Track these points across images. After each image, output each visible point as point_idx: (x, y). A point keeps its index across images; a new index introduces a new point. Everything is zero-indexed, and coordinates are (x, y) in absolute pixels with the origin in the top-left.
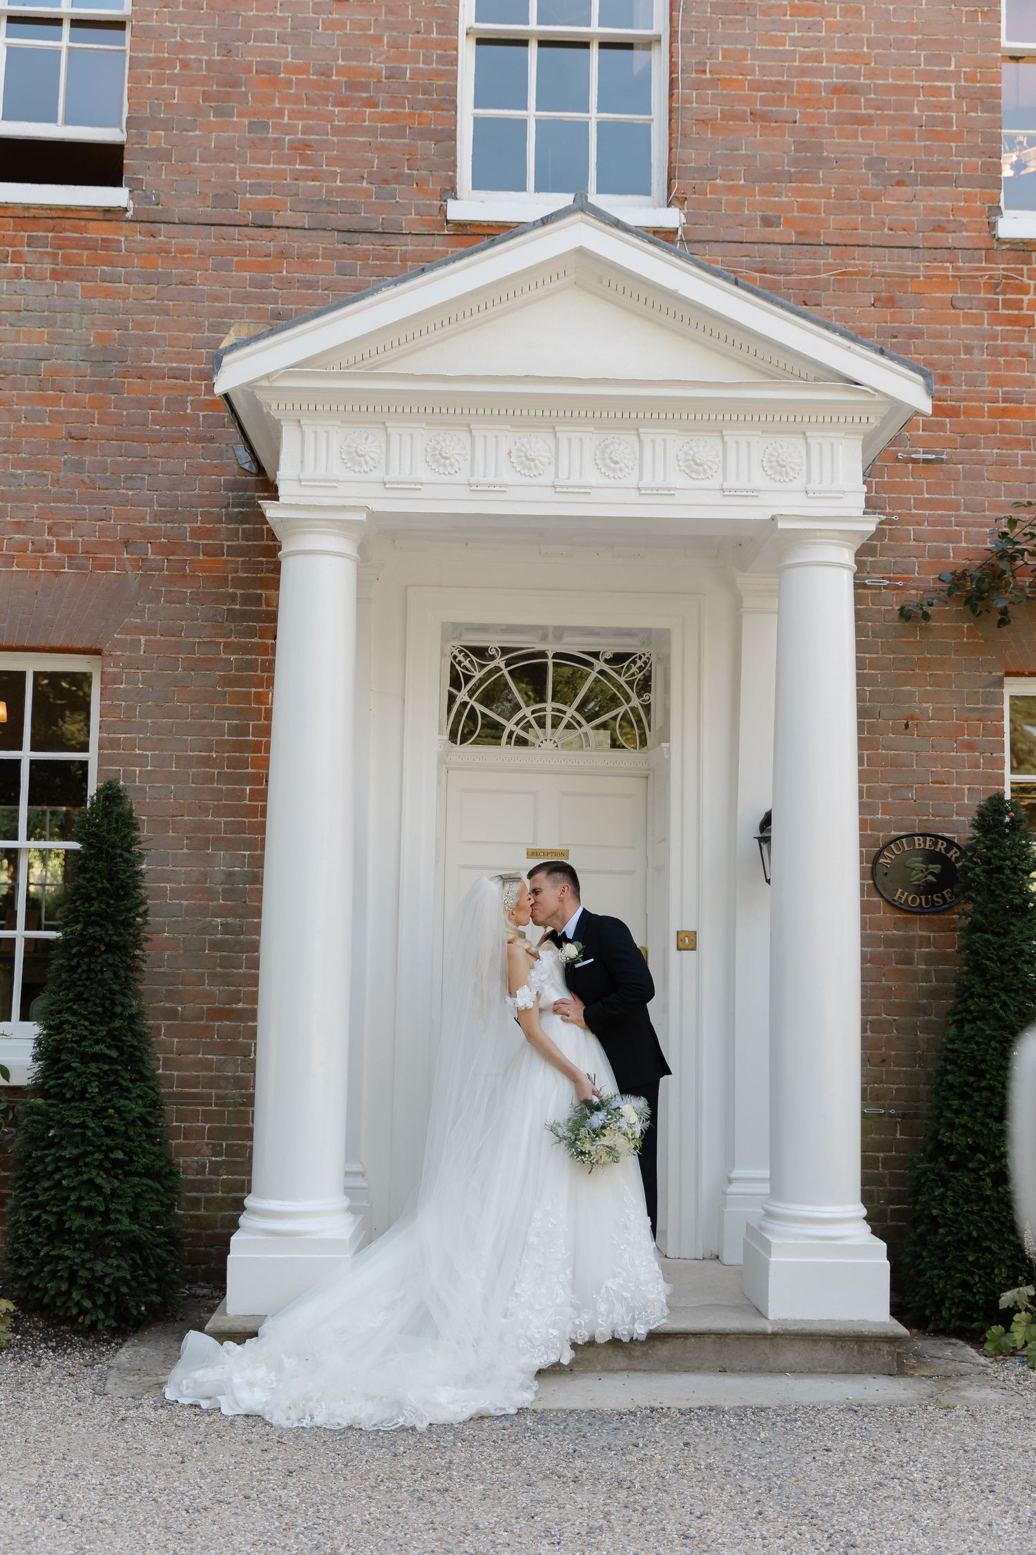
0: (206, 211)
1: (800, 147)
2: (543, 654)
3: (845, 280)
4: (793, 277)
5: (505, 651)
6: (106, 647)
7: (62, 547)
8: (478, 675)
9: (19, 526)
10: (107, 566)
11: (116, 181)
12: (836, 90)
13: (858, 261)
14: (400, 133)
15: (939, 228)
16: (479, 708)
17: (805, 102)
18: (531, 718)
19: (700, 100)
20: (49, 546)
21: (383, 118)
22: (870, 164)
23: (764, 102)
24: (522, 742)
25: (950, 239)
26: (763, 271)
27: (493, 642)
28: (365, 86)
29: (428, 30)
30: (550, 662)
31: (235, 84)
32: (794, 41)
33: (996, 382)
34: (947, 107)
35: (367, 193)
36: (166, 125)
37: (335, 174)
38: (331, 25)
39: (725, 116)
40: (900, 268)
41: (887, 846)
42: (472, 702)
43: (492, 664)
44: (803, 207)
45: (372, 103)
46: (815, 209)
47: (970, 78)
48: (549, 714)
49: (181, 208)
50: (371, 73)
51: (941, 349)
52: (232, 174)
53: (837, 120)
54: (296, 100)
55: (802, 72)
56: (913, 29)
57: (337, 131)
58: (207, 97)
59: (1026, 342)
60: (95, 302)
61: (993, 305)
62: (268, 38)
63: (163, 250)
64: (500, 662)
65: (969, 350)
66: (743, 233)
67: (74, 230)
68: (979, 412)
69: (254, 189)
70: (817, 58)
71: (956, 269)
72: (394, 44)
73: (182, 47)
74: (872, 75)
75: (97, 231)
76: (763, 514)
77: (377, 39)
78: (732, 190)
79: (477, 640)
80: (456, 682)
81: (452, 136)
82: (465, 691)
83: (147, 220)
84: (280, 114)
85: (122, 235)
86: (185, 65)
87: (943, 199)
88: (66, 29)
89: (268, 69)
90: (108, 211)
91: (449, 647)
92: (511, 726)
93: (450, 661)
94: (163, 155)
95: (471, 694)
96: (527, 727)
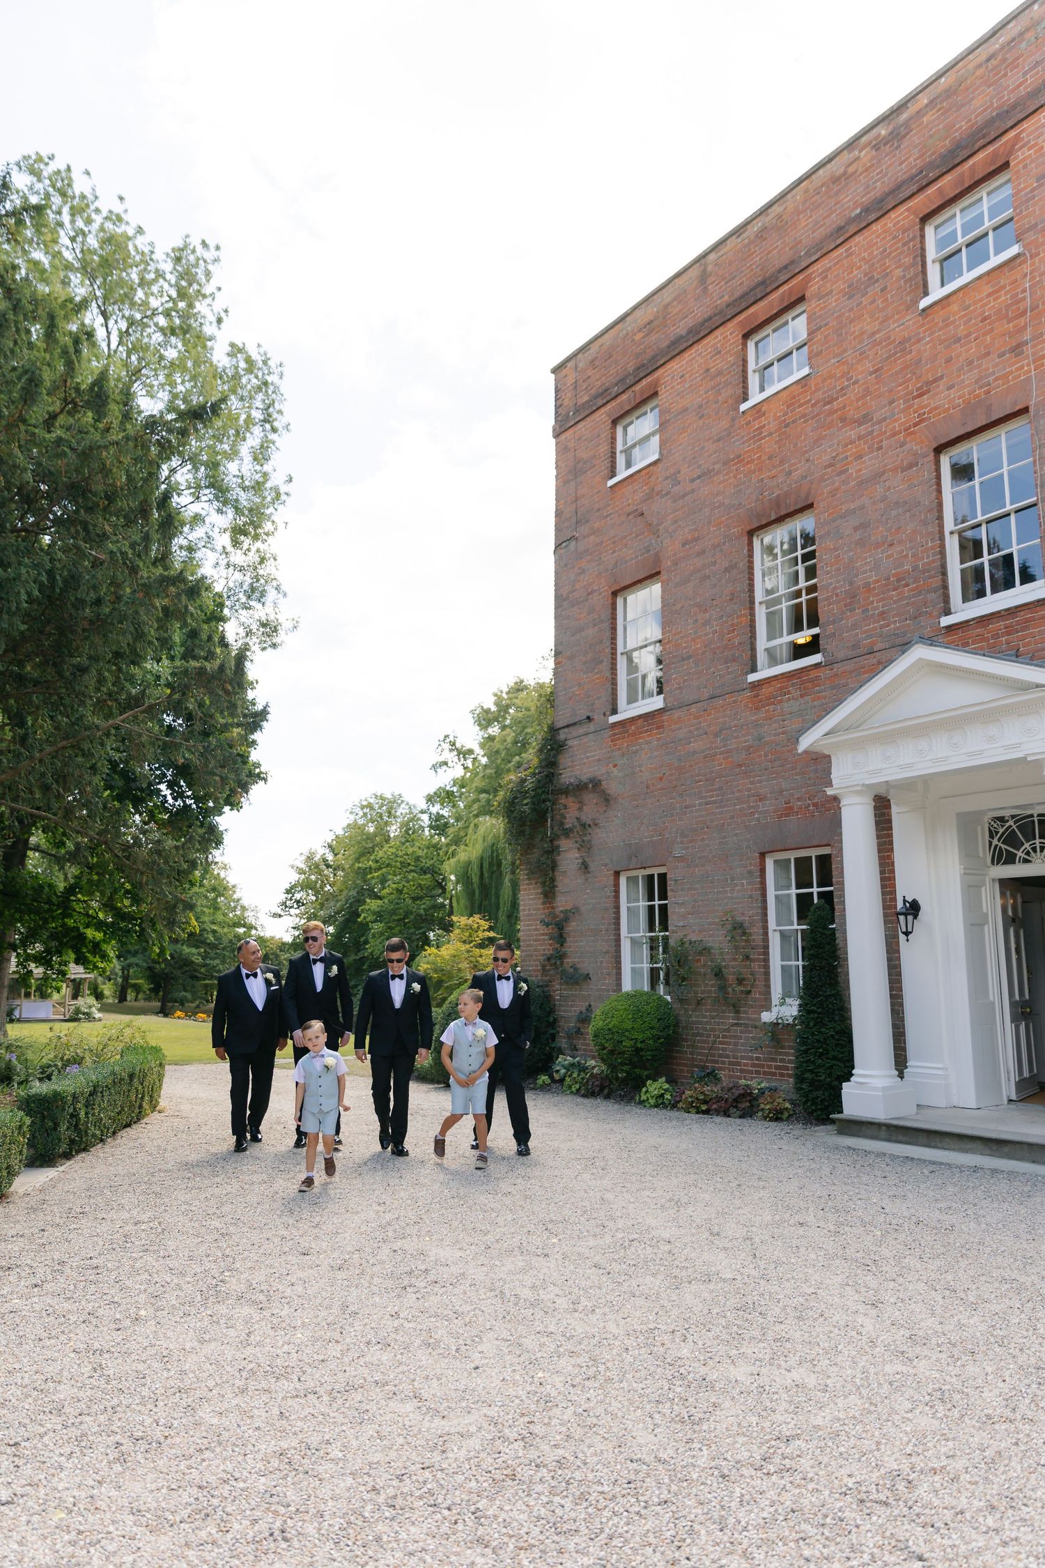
0: (850, 654)
2: (1032, 816)
5: (1013, 817)
6: (832, 843)
7: (814, 805)
8: (1001, 831)
9: (799, 799)
10: (828, 810)
11: (818, 652)
14: (920, 593)
16: (1004, 846)
18: (1029, 848)
20: (809, 805)
21: (912, 590)
24: (1026, 861)
27: (1007, 813)
28: (904, 579)
29: (927, 544)
30: (1036, 819)
31: (856, 596)
35: (909, 625)
36: (834, 622)
37: (895, 622)
38: (889, 557)
42: (1000, 844)
43: (1008, 824)
45: (907, 585)
48: (1038, 846)
49: (841, 655)
50: (907, 572)
52: (857, 635)
54: (878, 594)
57: (895, 602)
58: (846, 606)
60: (815, 703)
62: (865, 572)
63: (836, 675)
64: (1011, 823)
67: (807, 676)
69: (867, 638)
72: (914, 556)
73: (835, 588)
75: (813, 674)
76: (1019, 755)
77: (907, 556)
79: (999, 814)
80: (991, 836)
81: (945, 587)
82: (996, 839)
83: (829, 664)
84: (873, 602)
85: (821, 673)
86: (837, 595)
88: (804, 592)
89: (867, 585)
90: (816, 664)
91: (986, 819)
92: (1020, 854)
93: (987, 826)
94: (833, 635)
95: (999, 840)
96: (1028, 853)
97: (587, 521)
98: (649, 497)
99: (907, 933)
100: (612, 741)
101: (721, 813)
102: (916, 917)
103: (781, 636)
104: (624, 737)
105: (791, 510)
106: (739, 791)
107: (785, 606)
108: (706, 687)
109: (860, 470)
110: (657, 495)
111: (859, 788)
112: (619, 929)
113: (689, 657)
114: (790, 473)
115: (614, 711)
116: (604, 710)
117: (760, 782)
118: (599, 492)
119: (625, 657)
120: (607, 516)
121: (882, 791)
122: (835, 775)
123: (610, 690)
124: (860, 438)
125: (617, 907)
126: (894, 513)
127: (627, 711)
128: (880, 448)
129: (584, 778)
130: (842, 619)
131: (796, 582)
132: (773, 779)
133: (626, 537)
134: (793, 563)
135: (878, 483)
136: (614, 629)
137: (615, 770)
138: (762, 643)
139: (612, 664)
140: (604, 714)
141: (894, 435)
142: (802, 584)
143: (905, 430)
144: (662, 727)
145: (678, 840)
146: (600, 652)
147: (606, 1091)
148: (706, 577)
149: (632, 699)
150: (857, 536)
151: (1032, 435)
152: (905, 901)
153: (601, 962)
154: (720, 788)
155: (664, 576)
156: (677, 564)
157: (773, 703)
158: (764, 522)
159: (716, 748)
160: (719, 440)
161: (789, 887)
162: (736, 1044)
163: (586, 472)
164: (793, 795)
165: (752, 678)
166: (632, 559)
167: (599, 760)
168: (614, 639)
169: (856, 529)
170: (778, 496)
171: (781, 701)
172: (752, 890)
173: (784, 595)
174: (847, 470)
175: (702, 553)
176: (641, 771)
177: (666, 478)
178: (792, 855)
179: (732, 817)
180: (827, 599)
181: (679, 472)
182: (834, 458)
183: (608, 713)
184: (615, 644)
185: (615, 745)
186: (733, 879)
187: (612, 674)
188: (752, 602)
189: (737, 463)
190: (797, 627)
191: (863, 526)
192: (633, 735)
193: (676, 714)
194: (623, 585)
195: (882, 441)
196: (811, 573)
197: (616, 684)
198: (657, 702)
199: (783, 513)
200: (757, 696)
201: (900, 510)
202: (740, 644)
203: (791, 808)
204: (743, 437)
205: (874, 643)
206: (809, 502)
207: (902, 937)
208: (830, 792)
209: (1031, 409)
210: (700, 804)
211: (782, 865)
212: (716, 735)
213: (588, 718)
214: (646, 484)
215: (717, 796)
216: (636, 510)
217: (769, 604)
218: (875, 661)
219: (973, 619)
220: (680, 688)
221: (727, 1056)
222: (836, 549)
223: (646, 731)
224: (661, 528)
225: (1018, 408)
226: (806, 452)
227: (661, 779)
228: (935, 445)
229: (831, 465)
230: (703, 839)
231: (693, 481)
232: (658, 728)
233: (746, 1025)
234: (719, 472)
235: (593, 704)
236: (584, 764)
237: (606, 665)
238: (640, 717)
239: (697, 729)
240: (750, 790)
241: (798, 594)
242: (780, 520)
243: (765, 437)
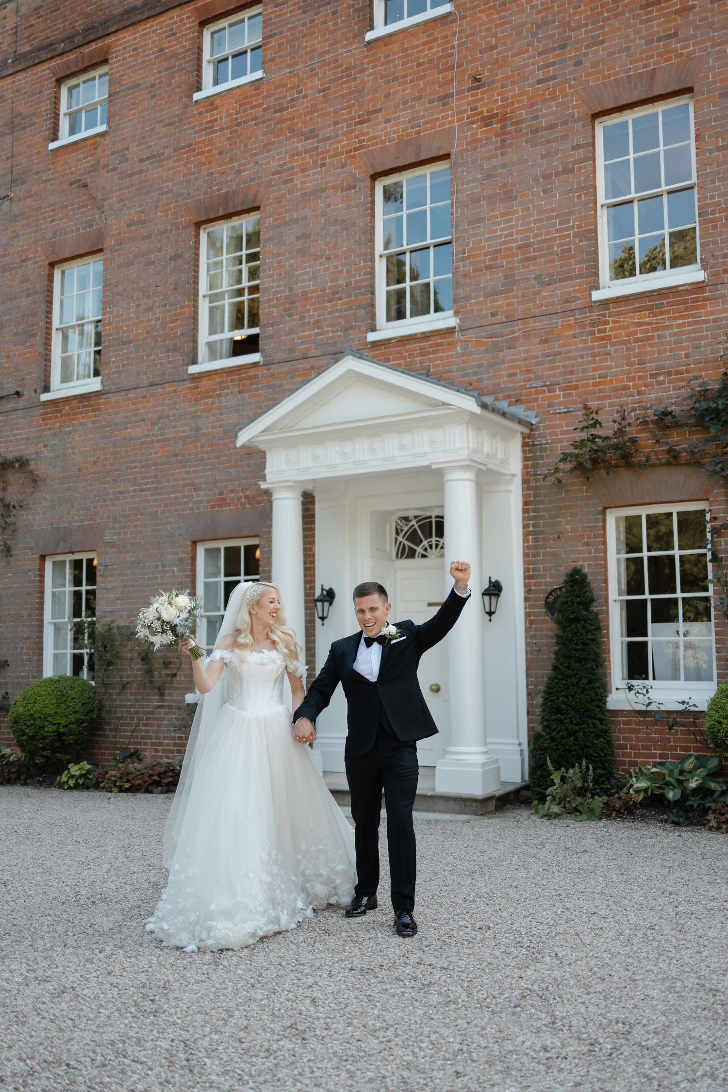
0: (286, 356)
1: (506, 277)
2: (430, 517)
3: (526, 335)
4: (505, 338)
5: (416, 517)
6: (260, 534)
7: (247, 497)
8: (406, 529)
9: (232, 491)
10: (259, 502)
11: (256, 350)
12: (520, 247)
13: (531, 324)
14: (350, 308)
15: (567, 301)
16: (407, 543)
17: (507, 256)
18: (427, 545)
19: (464, 266)
20: (241, 497)
21: (344, 304)
22: (535, 279)
23: (490, 260)
24: (424, 556)
25: (573, 306)
26: (491, 337)
27: (410, 514)
28: (338, 292)
29: (360, 263)
30: (434, 520)
31: (294, 303)
32: (502, 230)
33: (595, 369)
34: (570, 243)
35: (340, 336)
36: (272, 325)
37: (328, 331)
38: (326, 270)
39: (474, 271)
40: (550, 324)
41: (550, 594)
42: (403, 541)
43: (411, 524)
44: (508, 305)
45: (340, 299)
46: (512, 304)
47: (580, 226)
48: (434, 543)
49: (278, 357)
50: (341, 286)
51: (570, 359)
52: (294, 339)
53: (520, 261)
54: (314, 304)
55: (505, 243)
56: (553, 210)
57: (329, 313)
58: (285, 310)
59: (609, 348)
60: (252, 400)
61: (593, 333)
62: (304, 281)
63: (272, 375)
64: (414, 522)
65: (582, 357)
66: (483, 322)
67: (245, 373)
68: (588, 385)
69: (302, 343)
70: (511, 235)
71: (575, 319)
72: (347, 272)
73: (276, 292)
74: (535, 236)
75: (251, 372)
76: (425, 463)
77: (341, 271)
78: (477, 304)
79: (405, 514)
80: (397, 533)
81: (373, 306)
82: (401, 535)
83: (267, 364)
84: (309, 311)
85: (261, 372)
86: (277, 299)
87: (569, 288)
88: (246, 292)
89: (305, 294)
90: (254, 363)
91: (394, 518)
92: (419, 550)
93: (394, 525)
94: (272, 337)
95: (403, 537)
96: (426, 550)
97: (24, 183)
98: (95, 168)
99: (323, 618)
100: (43, 420)
101: (155, 500)
102: (331, 603)
103: (222, 331)
104: (56, 417)
105: (239, 209)
106: (175, 480)
107: (227, 303)
108: (145, 374)
109: (305, 182)
110: (104, 167)
111: (291, 484)
112: (42, 615)
113: (129, 342)
114: (238, 172)
115: (47, 389)
116: (36, 386)
117: (195, 472)
118: (38, 153)
119: (60, 333)
120: (46, 181)
121: (309, 487)
122: (268, 471)
123: (42, 366)
124: (306, 151)
125: (42, 593)
126: (332, 229)
127: (59, 390)
128: (323, 165)
129: (10, 456)
130: (281, 323)
131: (240, 281)
132: (208, 470)
133: (67, 206)
134: (237, 262)
135: (320, 197)
136: (50, 302)
137: (45, 451)
138: (204, 336)
139: (46, 338)
140: (36, 391)
141: (337, 154)
142: (245, 283)
143: (347, 153)
144: (99, 409)
145: (110, 525)
146: (33, 325)
147: (22, 777)
148: (150, 263)
149: (66, 378)
150: (299, 245)
151: (452, 180)
152: (323, 589)
153: (22, 648)
154: (156, 476)
155: (107, 254)
156: (121, 244)
157: (212, 397)
158: (212, 217)
159: (153, 435)
160: (170, 124)
161: (217, 575)
162: (159, 726)
163: (24, 128)
164: (226, 487)
165: (192, 369)
166: (72, 231)
167: (27, 439)
168: (49, 312)
169: (298, 238)
170: (227, 193)
171: (219, 395)
172: (182, 577)
173: (228, 291)
174: (292, 180)
175: (149, 237)
176: (73, 453)
177: (113, 153)
178: (222, 545)
179: (166, 505)
180: (268, 301)
181: (127, 149)
182: (282, 165)
183: (39, 390)
184: (51, 318)
185: (46, 424)
186: (164, 566)
187: (46, 349)
188: (196, 294)
189: (188, 152)
190: (238, 323)
191: (304, 237)
192: (66, 415)
193: (114, 398)
194: (62, 257)
195: (325, 158)
196: (253, 274)
197: (50, 361)
198: (94, 384)
199: (231, 210)
200: (196, 387)
201: (339, 228)
202: (182, 334)
203: (224, 499)
204: (195, 126)
205: (308, 349)
206: (256, 205)
207: (318, 622)
208: (263, 486)
209: (453, 156)
210: (134, 491)
211: (211, 553)
212: (154, 423)
213: (17, 393)
214: (91, 155)
215: (152, 483)
216: (79, 180)
217: (213, 298)
218: (308, 366)
219: (395, 338)
220: (119, 372)
221: (150, 738)
222: (279, 255)
223: (82, 413)
224: (105, 203)
225: (441, 153)
226: (255, 154)
227: (95, 463)
228: (372, 173)
229: (277, 172)
230: (136, 526)
231: (141, 161)
232: (94, 411)
233: (170, 707)
234: (169, 158)
235: (23, 379)
236: (11, 441)
237: (39, 339)
238: (75, 397)
239: (135, 415)
240: (184, 479)
241: (240, 292)
242: (227, 216)
243: (216, 132)
